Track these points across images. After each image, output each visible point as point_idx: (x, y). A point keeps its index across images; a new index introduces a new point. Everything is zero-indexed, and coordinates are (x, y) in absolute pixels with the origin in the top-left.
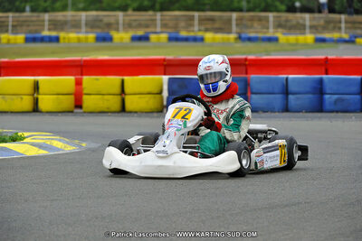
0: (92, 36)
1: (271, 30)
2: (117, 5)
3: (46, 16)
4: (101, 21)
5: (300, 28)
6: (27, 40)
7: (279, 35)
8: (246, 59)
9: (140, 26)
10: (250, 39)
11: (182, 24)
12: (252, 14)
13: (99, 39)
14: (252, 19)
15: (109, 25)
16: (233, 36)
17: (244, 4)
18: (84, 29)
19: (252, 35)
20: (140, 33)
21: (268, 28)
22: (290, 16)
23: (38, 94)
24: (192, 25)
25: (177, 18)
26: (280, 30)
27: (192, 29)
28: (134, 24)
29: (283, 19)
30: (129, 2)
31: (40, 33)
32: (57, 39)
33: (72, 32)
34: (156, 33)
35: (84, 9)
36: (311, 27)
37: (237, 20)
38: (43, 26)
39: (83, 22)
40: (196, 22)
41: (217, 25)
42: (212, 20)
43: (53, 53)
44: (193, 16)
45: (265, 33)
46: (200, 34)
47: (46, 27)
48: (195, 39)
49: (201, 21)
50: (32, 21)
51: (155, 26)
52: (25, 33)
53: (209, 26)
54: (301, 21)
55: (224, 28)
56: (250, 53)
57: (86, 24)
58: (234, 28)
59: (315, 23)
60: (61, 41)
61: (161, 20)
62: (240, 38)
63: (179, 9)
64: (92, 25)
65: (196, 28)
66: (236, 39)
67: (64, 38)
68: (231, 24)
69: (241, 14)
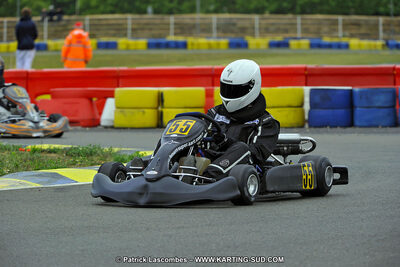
0: (224, 42)
2: (252, 6)
3: (172, 19)
4: (234, 24)
6: (150, 46)
9: (278, 31)
10: (398, 47)
11: (325, 29)
13: (232, 45)
15: (243, 30)
16: (380, 43)
17: (391, 7)
18: (215, 34)
20: (279, 38)
23: (163, 107)
24: (336, 30)
25: (320, 22)
27: (335, 34)
28: (272, 28)
30: (266, 4)
31: (165, 37)
32: (184, 45)
33: (201, 37)
34: (295, 38)
35: (216, 11)
37: (383, 25)
38: (169, 29)
39: (214, 26)
40: (340, 27)
41: (363, 30)
42: (357, 24)
43: (180, 60)
44: (337, 20)
46: (344, 40)
47: (172, 31)
48: (339, 46)
49: (346, 25)
50: (155, 24)
51: (296, 31)
52: (148, 38)
53: (354, 32)
55: (371, 34)
57: (218, 29)
58: (381, 34)
60: (189, 47)
61: (302, 24)
63: (321, 12)
64: (225, 29)
65: (340, 33)
66: (383, 45)
67: (193, 44)
68: (377, 30)
69: (388, 18)
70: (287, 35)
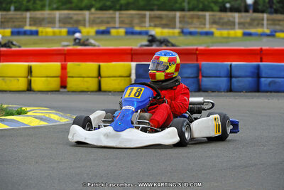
0: (64, 31)
1: (208, 26)
3: (28, 14)
4: (71, 18)
5: (231, 25)
6: (13, 33)
7: (213, 30)
8: (197, 50)
9: (102, 23)
10: (191, 33)
11: (136, 21)
12: (192, 13)
13: (69, 33)
14: (192, 17)
15: (78, 22)
16: (177, 31)
17: (186, 5)
18: (57, 25)
19: (192, 30)
20: (103, 28)
21: (205, 24)
22: (223, 15)
23: (31, 76)
24: (144, 22)
25: (132, 16)
26: (214, 26)
27: (144, 25)
28: (98, 21)
29: (217, 17)
30: (94, 3)
31: (23, 27)
32: (36, 33)
33: (48, 27)
34: (115, 28)
35: (57, 9)
36: (239, 24)
37: (180, 17)
38: (25, 22)
39: (57, 19)
40: (147, 19)
41: (164, 22)
42: (160, 17)
43: (35, 43)
44: (145, 15)
45: (202, 28)
47: (28, 23)
49: (152, 18)
50: (16, 18)
51: (115, 23)
52: (11, 28)
53: (157, 23)
54: (231, 19)
55: (170, 24)
56: (200, 45)
57: (60, 21)
58: (178, 24)
59: (242, 20)
60: (40, 34)
61: (120, 18)
62: (183, 32)
63: (133, 9)
64: (64, 22)
65: (147, 24)
66: (179, 33)
67: (42, 32)
68: (175, 22)
69: (183, 13)
70: (108, 26)
